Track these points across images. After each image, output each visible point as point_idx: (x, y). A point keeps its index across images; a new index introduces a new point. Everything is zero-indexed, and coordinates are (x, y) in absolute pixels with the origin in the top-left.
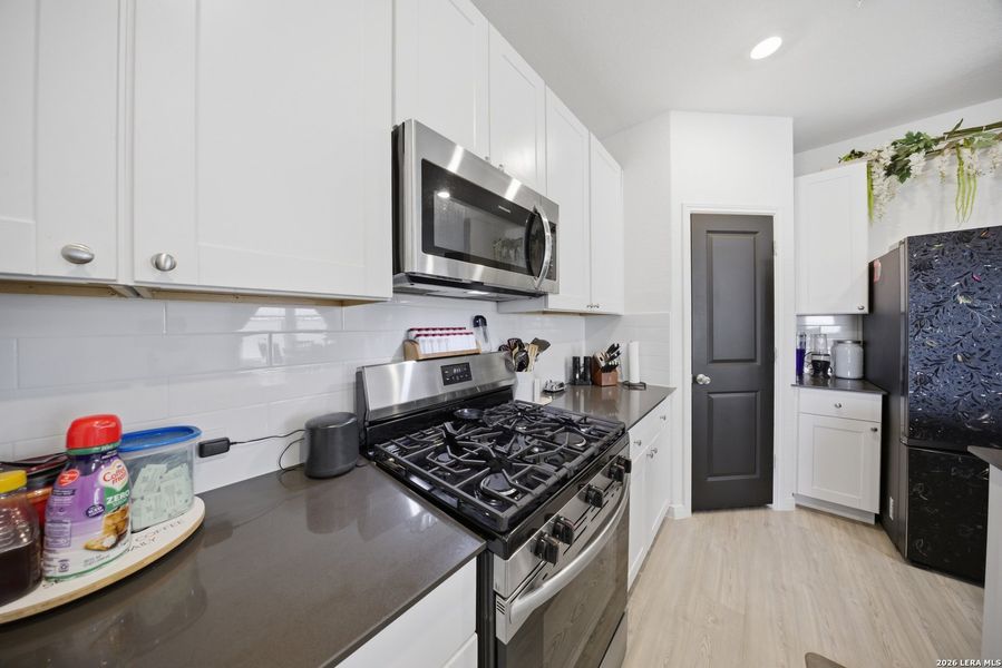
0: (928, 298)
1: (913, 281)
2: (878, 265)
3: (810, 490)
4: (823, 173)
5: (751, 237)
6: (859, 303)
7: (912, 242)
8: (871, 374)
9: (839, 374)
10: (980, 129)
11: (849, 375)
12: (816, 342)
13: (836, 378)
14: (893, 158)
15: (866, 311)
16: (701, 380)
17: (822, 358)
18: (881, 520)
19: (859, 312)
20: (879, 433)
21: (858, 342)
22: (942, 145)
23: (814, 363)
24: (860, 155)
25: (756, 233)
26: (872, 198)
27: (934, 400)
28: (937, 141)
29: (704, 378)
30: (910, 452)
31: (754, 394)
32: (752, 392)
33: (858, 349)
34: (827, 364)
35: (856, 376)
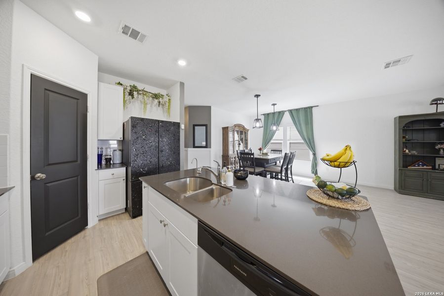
0: (135, 136)
1: (132, 130)
2: (125, 124)
3: (103, 211)
4: (109, 85)
5: (76, 101)
6: (120, 136)
7: (132, 118)
8: (124, 162)
9: (115, 162)
10: (147, 92)
11: (118, 162)
12: (107, 151)
13: (114, 164)
14: (130, 90)
15: (122, 139)
16: (39, 177)
17: (109, 157)
18: (126, 209)
19: (120, 139)
20: (125, 180)
21: (120, 150)
22: (141, 92)
23: (106, 159)
24: (121, 85)
25: (78, 99)
26: (125, 101)
27: (136, 166)
28: (140, 91)
29: (40, 175)
30: (132, 184)
31: (76, 178)
32: (75, 177)
33: (120, 152)
34: (110, 159)
35: (119, 162)
